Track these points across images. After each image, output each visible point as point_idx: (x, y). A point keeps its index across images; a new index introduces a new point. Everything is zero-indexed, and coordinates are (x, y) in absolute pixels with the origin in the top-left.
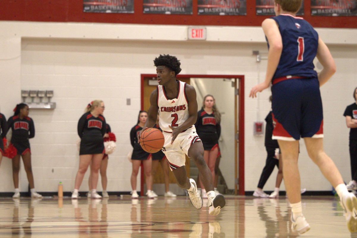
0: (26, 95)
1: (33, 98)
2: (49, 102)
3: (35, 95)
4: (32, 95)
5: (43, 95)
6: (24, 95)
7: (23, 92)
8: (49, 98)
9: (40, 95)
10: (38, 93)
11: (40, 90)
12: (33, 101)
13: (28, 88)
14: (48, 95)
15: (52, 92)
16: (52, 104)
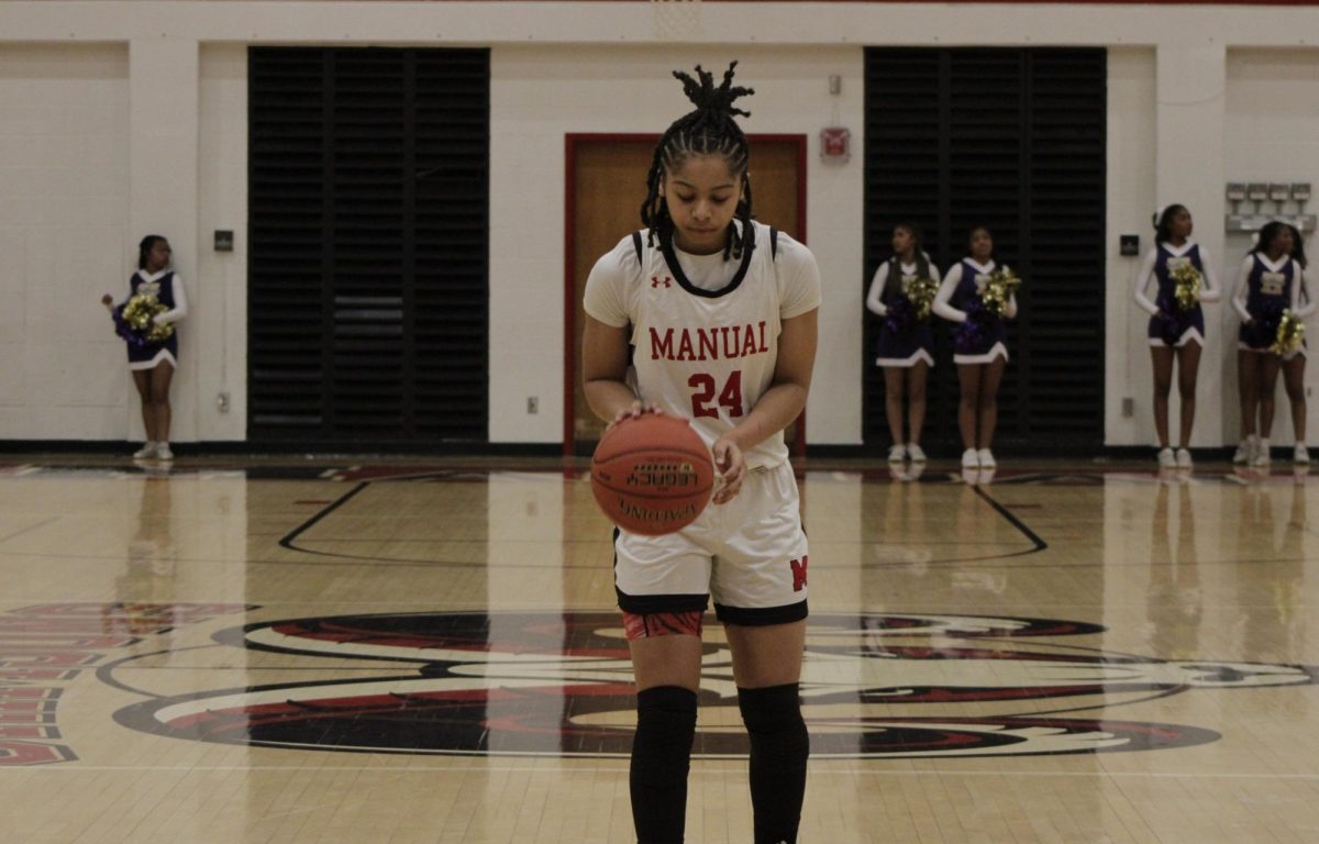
0: (1240, 196)
1: (1258, 202)
2: (1301, 212)
3: (1262, 196)
4: (1254, 196)
5: (1284, 196)
6: (1233, 196)
7: (1232, 187)
8: (1301, 202)
9: (1276, 196)
10: (1270, 189)
11: (1278, 181)
12: (1257, 212)
13: (1246, 178)
14: (1298, 196)
15: (1306, 188)
16: (1307, 219)
